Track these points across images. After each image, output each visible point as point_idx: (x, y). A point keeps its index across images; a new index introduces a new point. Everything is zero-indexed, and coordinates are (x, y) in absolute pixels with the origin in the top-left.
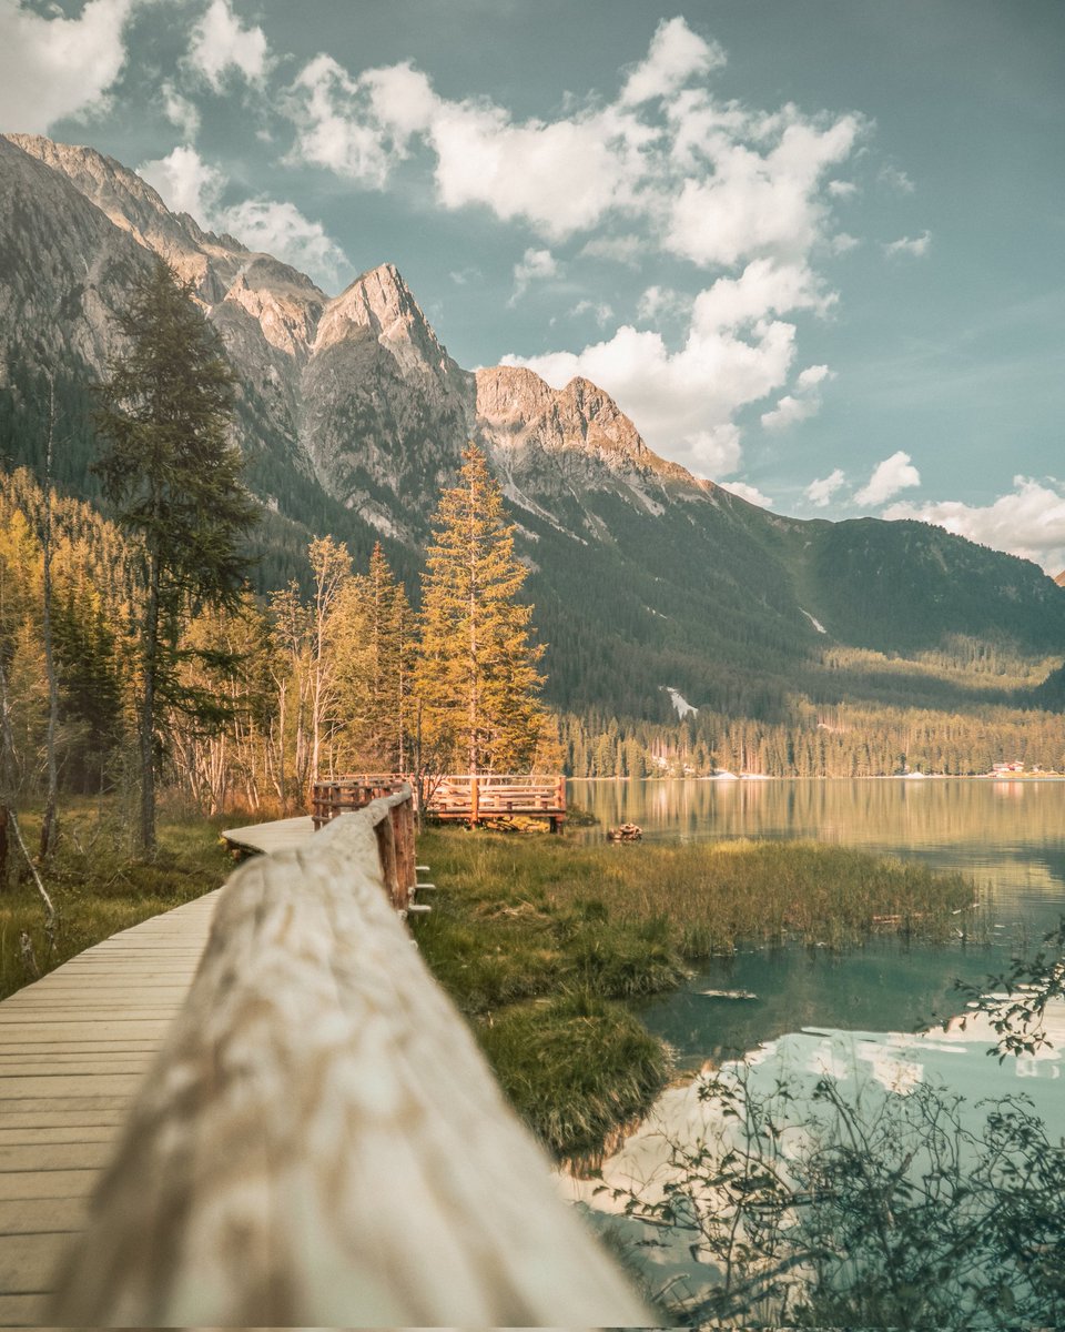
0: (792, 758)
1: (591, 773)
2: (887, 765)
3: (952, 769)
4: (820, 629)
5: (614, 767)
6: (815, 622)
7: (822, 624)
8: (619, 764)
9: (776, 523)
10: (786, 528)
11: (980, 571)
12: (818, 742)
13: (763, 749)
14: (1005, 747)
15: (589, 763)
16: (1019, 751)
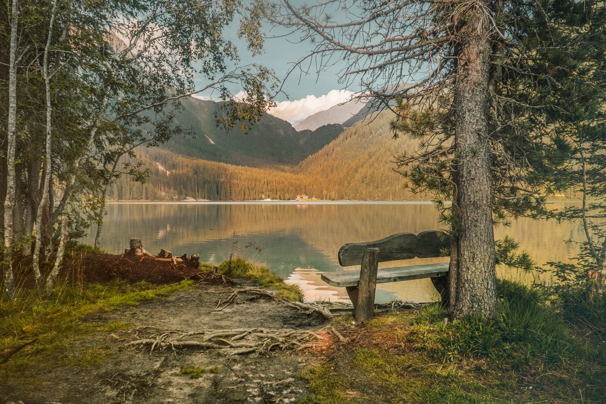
0: (218, 193)
1: (131, 198)
2: (257, 195)
3: (282, 197)
4: (212, 142)
5: (141, 195)
6: (210, 140)
7: (213, 141)
8: (144, 195)
9: (194, 100)
10: (198, 103)
11: (271, 124)
12: (228, 186)
13: (206, 189)
14: (298, 189)
15: (130, 193)
16: (303, 191)
